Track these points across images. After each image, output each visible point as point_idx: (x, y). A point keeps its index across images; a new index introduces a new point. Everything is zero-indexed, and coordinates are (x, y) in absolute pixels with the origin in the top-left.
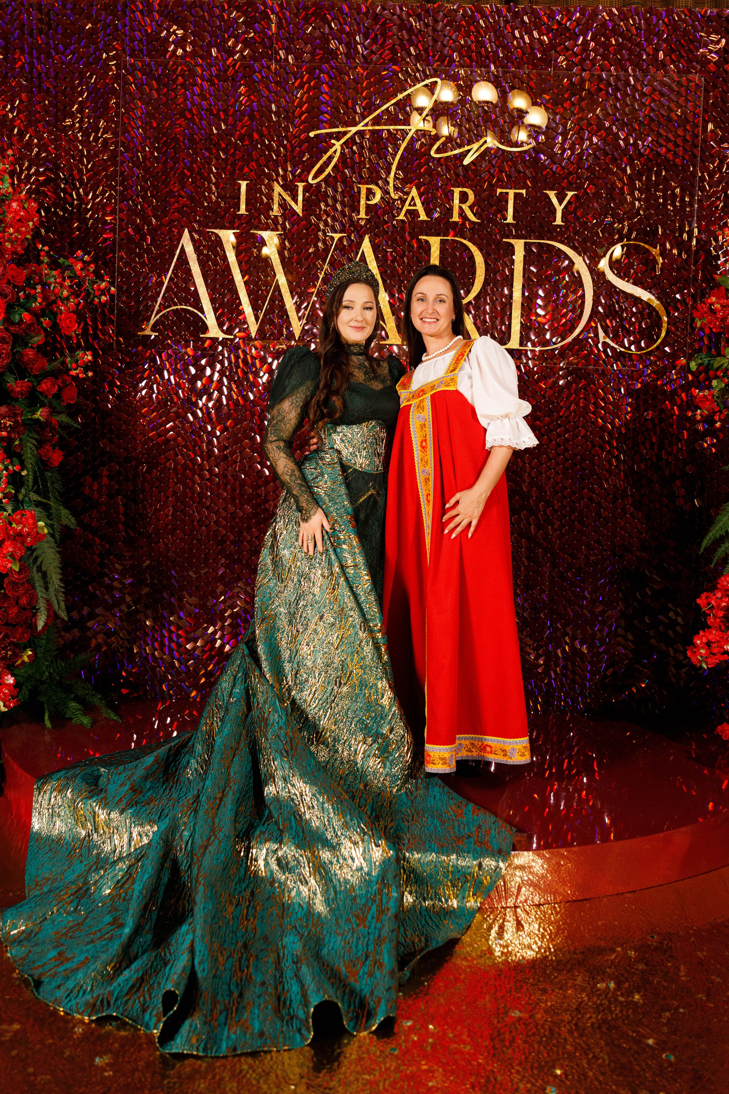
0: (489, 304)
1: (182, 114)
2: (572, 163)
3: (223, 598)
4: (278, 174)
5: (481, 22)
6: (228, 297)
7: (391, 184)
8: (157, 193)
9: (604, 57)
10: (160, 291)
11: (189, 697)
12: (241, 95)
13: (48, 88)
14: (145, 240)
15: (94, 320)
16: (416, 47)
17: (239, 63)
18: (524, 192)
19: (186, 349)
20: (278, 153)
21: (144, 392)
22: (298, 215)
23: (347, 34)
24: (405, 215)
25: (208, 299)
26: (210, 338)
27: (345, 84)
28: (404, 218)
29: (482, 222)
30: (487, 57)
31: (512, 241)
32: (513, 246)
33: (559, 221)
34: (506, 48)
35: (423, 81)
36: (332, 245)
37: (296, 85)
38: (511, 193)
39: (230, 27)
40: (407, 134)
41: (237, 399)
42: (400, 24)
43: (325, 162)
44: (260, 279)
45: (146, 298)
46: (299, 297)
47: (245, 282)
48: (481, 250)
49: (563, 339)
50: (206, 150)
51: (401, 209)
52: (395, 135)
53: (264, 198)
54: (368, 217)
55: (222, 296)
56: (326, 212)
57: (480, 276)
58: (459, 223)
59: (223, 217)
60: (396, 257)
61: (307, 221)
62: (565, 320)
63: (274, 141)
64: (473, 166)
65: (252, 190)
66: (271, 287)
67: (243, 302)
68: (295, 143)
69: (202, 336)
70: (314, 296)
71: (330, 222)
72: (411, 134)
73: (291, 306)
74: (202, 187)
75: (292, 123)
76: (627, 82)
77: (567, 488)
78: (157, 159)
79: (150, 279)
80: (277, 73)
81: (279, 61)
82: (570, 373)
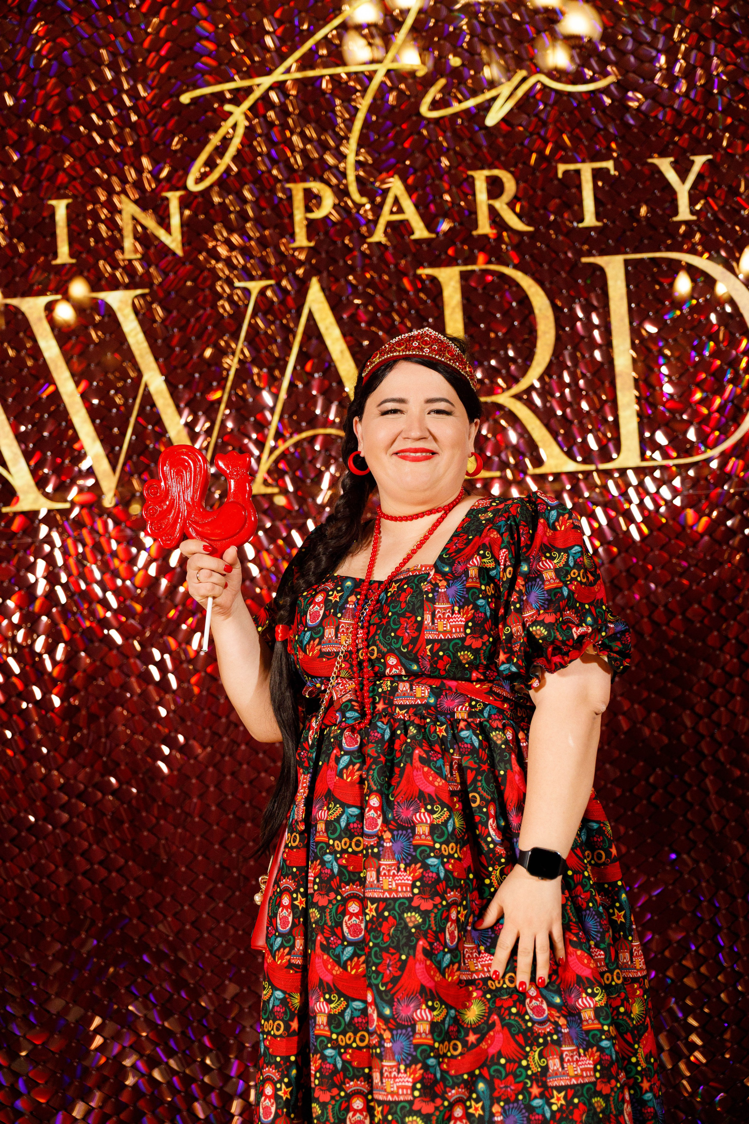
0: (569, 385)
2: (694, 102)
4: (124, 181)
6: (51, 427)
7: (351, 177)
12: (38, 38)
18: (609, 165)
20: (121, 141)
22: (174, 254)
24: (385, 232)
25: (11, 436)
26: (23, 513)
28: (384, 240)
29: (537, 230)
31: (600, 260)
32: (601, 270)
33: (684, 213)
36: (247, 306)
37: (144, 9)
38: (586, 169)
40: (371, 79)
43: (217, 148)
44: (110, 385)
46: (193, 412)
47: (83, 395)
48: (540, 283)
49: (725, 437)
51: (376, 222)
52: (346, 83)
53: (103, 227)
54: (312, 244)
55: (39, 426)
56: (228, 242)
57: (545, 333)
58: (491, 236)
59: (25, 274)
60: (375, 313)
61: (191, 263)
62: (718, 401)
63: (112, 118)
64: (505, 127)
65: (78, 216)
66: (135, 399)
67: (82, 435)
68: (153, 118)
69: (5, 510)
70: (223, 406)
71: (239, 260)
72: (379, 78)
73: (179, 433)
75: (144, 83)
82: (745, 503)
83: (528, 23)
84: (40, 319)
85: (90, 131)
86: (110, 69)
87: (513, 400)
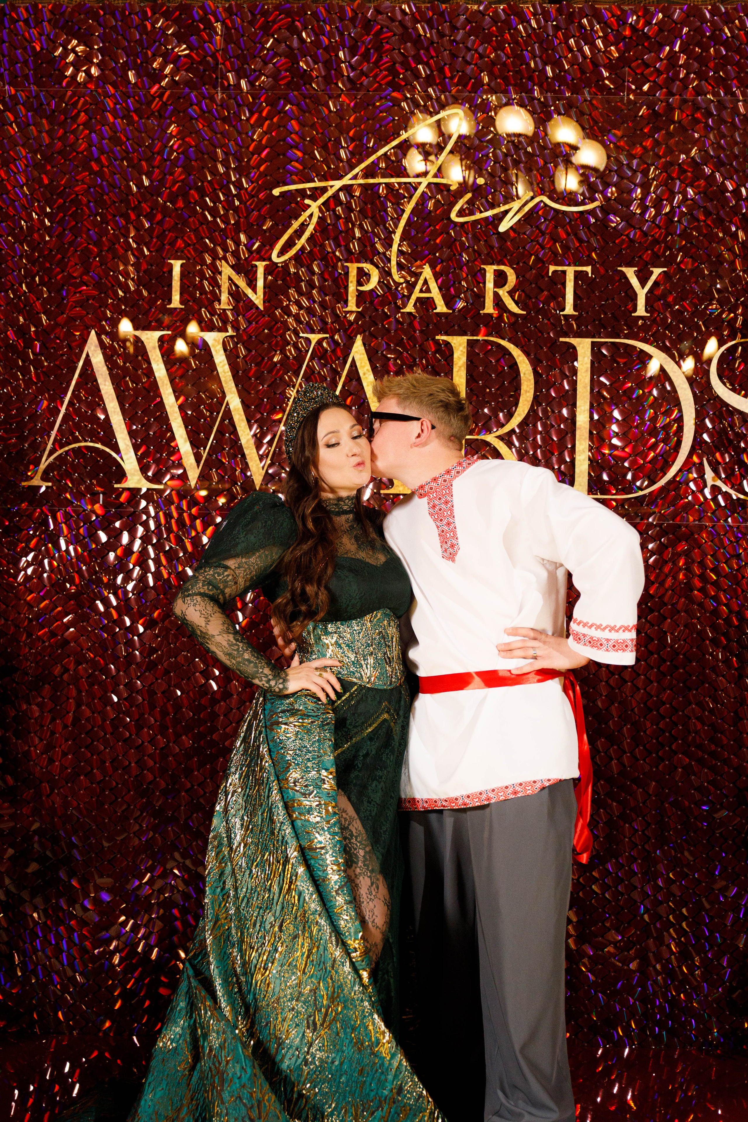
0: (540, 433)
1: (86, 167)
2: (658, 226)
3: (148, 877)
4: (225, 250)
5: (520, 27)
6: (155, 428)
7: (394, 262)
8: (50, 279)
9: (701, 76)
10: (55, 422)
11: (100, 1030)
12: (172, 136)
14: (33, 347)
16: (426, 64)
17: (168, 93)
18: (588, 269)
19: (93, 505)
20: (225, 220)
21: (30, 571)
22: (257, 308)
23: (326, 49)
24: (415, 305)
25: (126, 432)
26: (129, 489)
27: (323, 119)
28: (413, 311)
29: (529, 313)
30: (530, 78)
31: (573, 341)
32: (574, 348)
33: (641, 311)
35: (438, 113)
36: (307, 351)
37: (252, 122)
38: (570, 271)
39: (155, 42)
40: (416, 189)
41: (169, 578)
42: (402, 35)
43: (296, 231)
44: (201, 401)
45: (34, 432)
46: (260, 427)
47: (180, 407)
48: (527, 354)
49: (652, 483)
50: (120, 216)
51: (409, 297)
52: (398, 190)
53: (206, 283)
54: (360, 310)
55: (147, 426)
56: (298, 303)
57: (526, 392)
58: (495, 315)
59: (146, 313)
60: (401, 366)
61: (269, 316)
62: (652, 454)
63: (221, 202)
64: (512, 234)
65: (189, 273)
66: (218, 413)
67: (177, 436)
68: (251, 204)
69: (116, 486)
70: (282, 424)
71: (305, 317)
72: (421, 189)
73: (248, 441)
74: (116, 270)
75: (247, 177)
76: (735, 110)
77: (664, 704)
78: (49, 231)
79: (39, 403)
80: (224, 105)
81: (226, 89)
82: (663, 532)
83: (538, 156)
84: (154, 348)
85: (203, 210)
86: (222, 165)
87: (497, 440)
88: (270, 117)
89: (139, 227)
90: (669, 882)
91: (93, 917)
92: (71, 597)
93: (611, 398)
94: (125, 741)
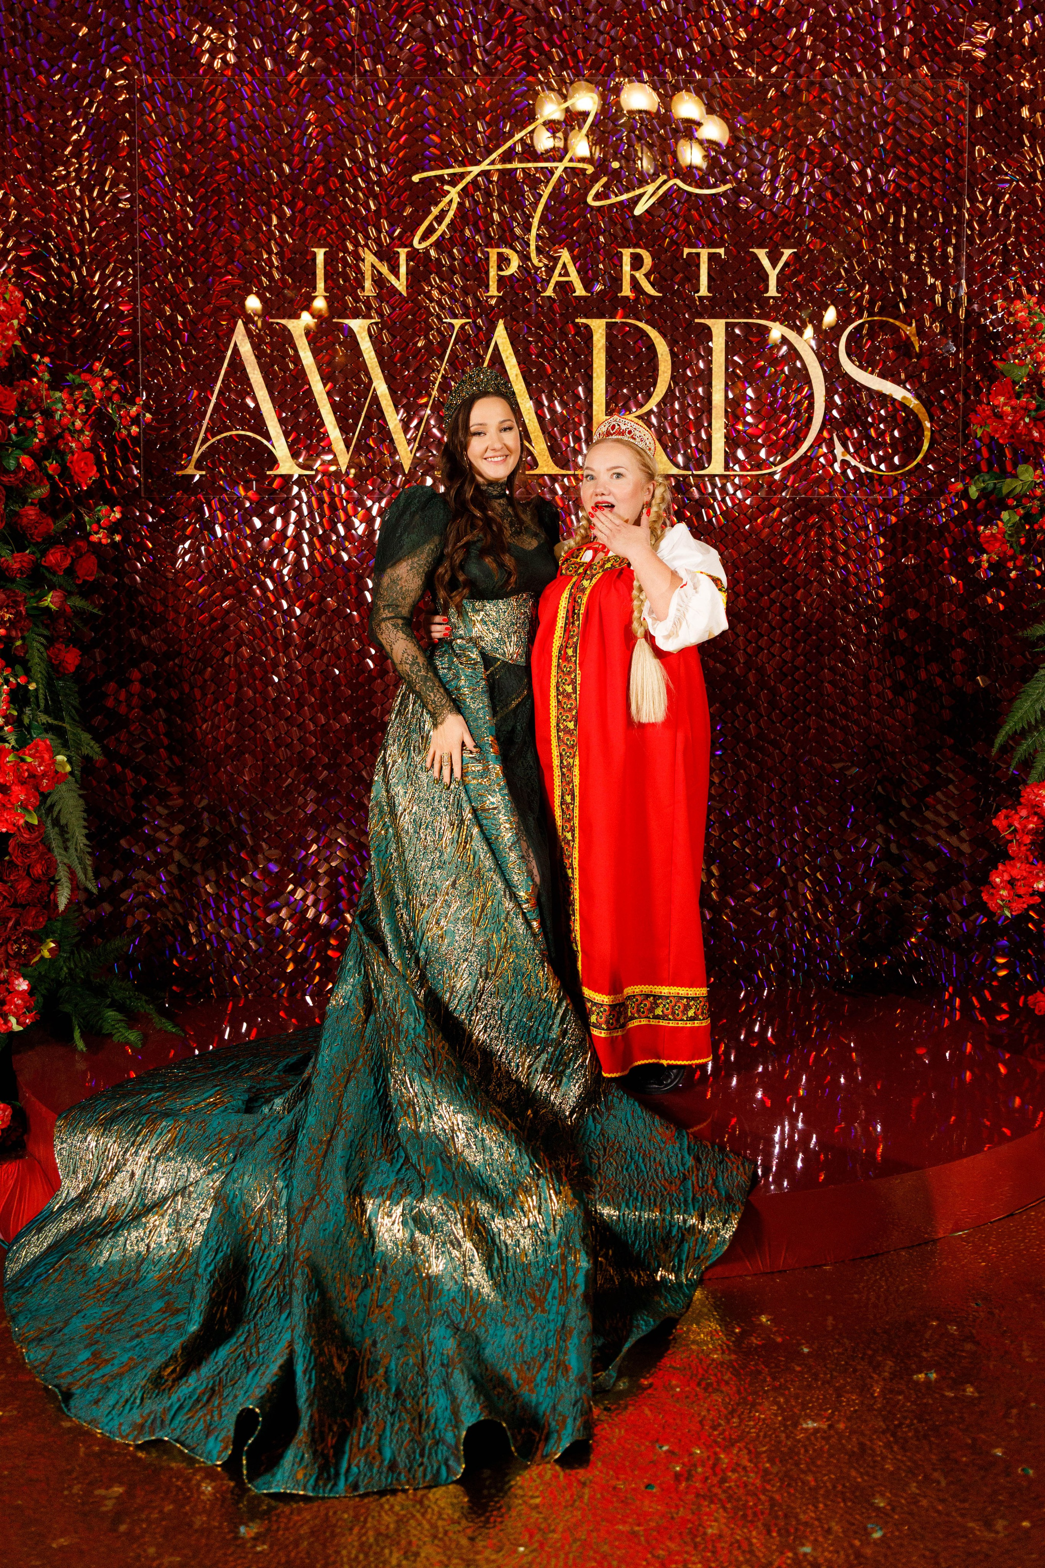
0: (679, 412)
1: (227, 156)
2: (788, 208)
3: (314, 847)
4: (367, 237)
5: (652, 9)
6: (304, 415)
7: (533, 247)
8: (195, 269)
9: (829, 58)
10: (206, 411)
11: (274, 992)
12: (309, 124)
13: (29, 123)
14: (181, 337)
15: (112, 456)
16: (560, 48)
17: (305, 79)
18: (721, 251)
19: (247, 492)
20: (366, 207)
21: (187, 558)
22: (400, 294)
23: (460, 34)
24: (554, 290)
25: (276, 419)
26: (282, 476)
27: (460, 104)
28: (553, 295)
29: (665, 296)
30: (662, 61)
31: (708, 322)
32: (709, 329)
33: (772, 291)
34: (687, 47)
36: (452, 336)
37: (390, 108)
38: (704, 253)
40: (553, 173)
41: (324, 561)
42: (535, 19)
43: (436, 218)
44: (348, 387)
46: (407, 411)
47: (329, 394)
48: (664, 336)
49: (785, 458)
50: (263, 205)
51: (548, 282)
52: (535, 175)
53: (349, 270)
54: (501, 294)
55: (296, 414)
56: (440, 288)
57: (665, 371)
58: (631, 298)
59: (292, 301)
60: (542, 348)
61: (412, 301)
62: (785, 430)
63: (361, 189)
64: (648, 217)
65: (332, 261)
66: (366, 399)
67: (326, 421)
68: (392, 191)
69: (269, 473)
70: (429, 407)
71: (446, 301)
72: (559, 173)
73: (396, 425)
74: (260, 259)
75: (386, 163)
76: (861, 92)
77: (798, 669)
78: (192, 221)
79: (189, 394)
80: (361, 91)
81: (363, 74)
82: (796, 506)
84: (300, 336)
85: (345, 198)
86: (362, 152)
88: (407, 103)
89: (281, 216)
90: (804, 836)
91: (263, 887)
92: (230, 582)
93: (745, 377)
94: (287, 719)
